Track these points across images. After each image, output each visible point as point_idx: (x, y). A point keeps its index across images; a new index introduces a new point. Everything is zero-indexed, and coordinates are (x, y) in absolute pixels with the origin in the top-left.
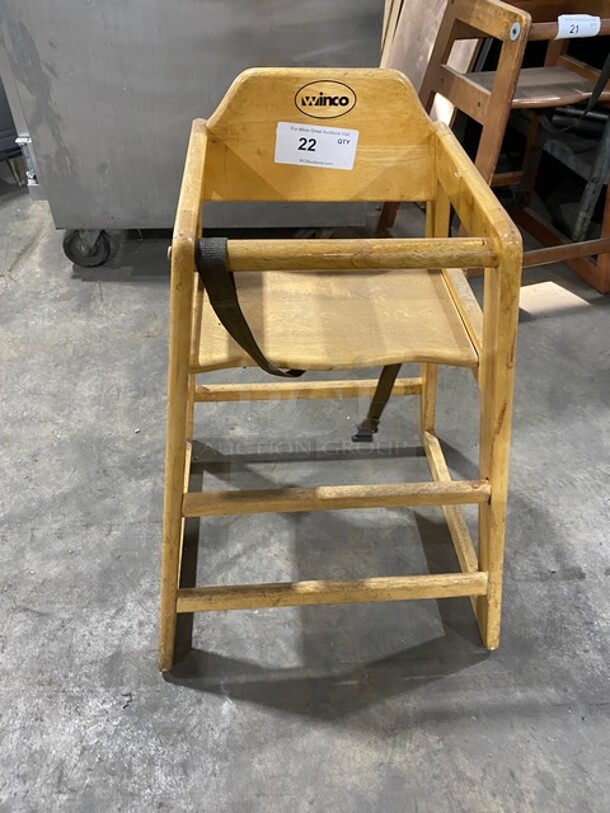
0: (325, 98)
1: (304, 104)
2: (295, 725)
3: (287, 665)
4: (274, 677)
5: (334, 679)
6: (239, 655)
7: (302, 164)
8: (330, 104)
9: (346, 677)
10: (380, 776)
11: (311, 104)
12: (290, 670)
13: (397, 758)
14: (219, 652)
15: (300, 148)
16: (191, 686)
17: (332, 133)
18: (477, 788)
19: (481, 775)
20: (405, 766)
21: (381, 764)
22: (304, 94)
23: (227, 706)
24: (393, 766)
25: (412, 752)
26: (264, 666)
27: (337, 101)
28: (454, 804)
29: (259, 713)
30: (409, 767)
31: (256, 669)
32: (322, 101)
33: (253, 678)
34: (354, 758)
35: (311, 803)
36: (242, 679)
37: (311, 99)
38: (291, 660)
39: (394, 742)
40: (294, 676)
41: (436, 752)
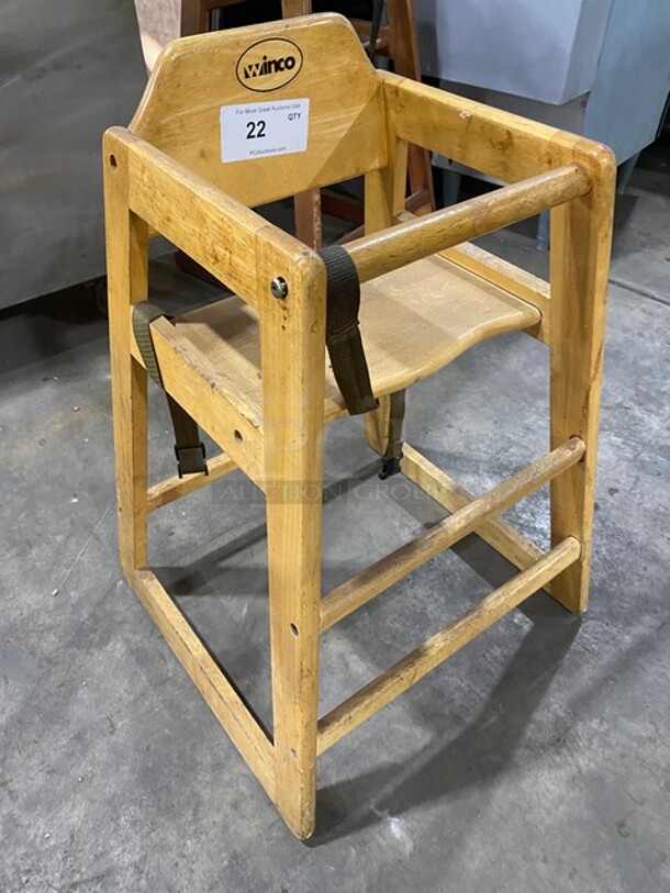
0: (270, 63)
1: (247, 76)
2: (474, 797)
3: (421, 745)
4: (417, 765)
5: (473, 728)
6: (366, 766)
7: (253, 157)
8: (276, 71)
9: (482, 718)
10: (581, 790)
11: (254, 75)
12: (426, 747)
13: (583, 762)
14: (343, 777)
15: (249, 137)
16: (343, 833)
17: (281, 108)
18: (659, 742)
19: (653, 728)
20: (593, 765)
21: (574, 778)
22: (245, 62)
23: (396, 827)
24: (584, 772)
25: (588, 749)
26: (399, 760)
27: (282, 65)
28: (654, 769)
29: (433, 811)
30: (597, 763)
31: (395, 769)
32: (266, 68)
33: (398, 780)
34: (548, 790)
35: (545, 861)
36: (389, 789)
37: (254, 68)
38: (419, 736)
39: (568, 749)
40: (436, 750)
41: (607, 733)
